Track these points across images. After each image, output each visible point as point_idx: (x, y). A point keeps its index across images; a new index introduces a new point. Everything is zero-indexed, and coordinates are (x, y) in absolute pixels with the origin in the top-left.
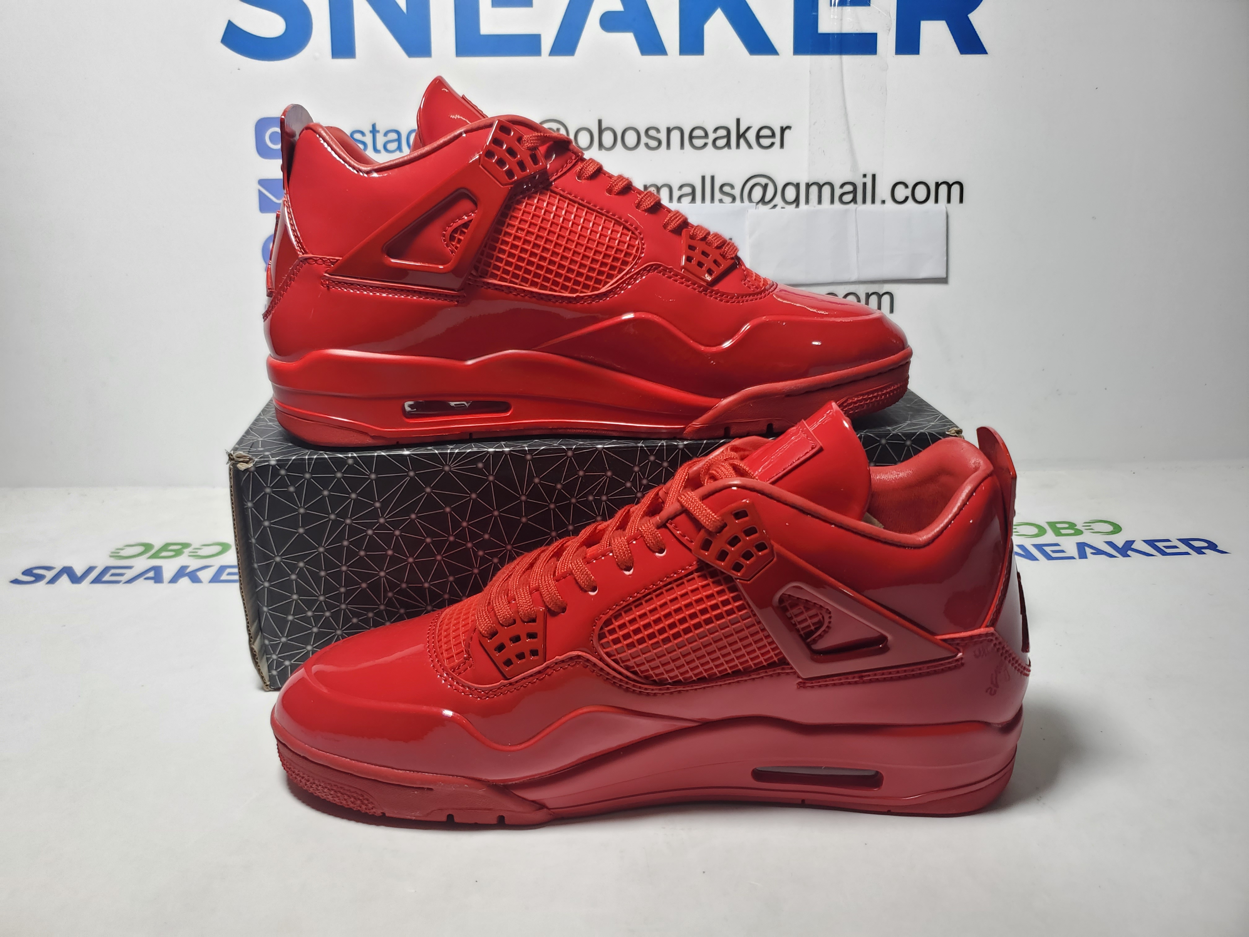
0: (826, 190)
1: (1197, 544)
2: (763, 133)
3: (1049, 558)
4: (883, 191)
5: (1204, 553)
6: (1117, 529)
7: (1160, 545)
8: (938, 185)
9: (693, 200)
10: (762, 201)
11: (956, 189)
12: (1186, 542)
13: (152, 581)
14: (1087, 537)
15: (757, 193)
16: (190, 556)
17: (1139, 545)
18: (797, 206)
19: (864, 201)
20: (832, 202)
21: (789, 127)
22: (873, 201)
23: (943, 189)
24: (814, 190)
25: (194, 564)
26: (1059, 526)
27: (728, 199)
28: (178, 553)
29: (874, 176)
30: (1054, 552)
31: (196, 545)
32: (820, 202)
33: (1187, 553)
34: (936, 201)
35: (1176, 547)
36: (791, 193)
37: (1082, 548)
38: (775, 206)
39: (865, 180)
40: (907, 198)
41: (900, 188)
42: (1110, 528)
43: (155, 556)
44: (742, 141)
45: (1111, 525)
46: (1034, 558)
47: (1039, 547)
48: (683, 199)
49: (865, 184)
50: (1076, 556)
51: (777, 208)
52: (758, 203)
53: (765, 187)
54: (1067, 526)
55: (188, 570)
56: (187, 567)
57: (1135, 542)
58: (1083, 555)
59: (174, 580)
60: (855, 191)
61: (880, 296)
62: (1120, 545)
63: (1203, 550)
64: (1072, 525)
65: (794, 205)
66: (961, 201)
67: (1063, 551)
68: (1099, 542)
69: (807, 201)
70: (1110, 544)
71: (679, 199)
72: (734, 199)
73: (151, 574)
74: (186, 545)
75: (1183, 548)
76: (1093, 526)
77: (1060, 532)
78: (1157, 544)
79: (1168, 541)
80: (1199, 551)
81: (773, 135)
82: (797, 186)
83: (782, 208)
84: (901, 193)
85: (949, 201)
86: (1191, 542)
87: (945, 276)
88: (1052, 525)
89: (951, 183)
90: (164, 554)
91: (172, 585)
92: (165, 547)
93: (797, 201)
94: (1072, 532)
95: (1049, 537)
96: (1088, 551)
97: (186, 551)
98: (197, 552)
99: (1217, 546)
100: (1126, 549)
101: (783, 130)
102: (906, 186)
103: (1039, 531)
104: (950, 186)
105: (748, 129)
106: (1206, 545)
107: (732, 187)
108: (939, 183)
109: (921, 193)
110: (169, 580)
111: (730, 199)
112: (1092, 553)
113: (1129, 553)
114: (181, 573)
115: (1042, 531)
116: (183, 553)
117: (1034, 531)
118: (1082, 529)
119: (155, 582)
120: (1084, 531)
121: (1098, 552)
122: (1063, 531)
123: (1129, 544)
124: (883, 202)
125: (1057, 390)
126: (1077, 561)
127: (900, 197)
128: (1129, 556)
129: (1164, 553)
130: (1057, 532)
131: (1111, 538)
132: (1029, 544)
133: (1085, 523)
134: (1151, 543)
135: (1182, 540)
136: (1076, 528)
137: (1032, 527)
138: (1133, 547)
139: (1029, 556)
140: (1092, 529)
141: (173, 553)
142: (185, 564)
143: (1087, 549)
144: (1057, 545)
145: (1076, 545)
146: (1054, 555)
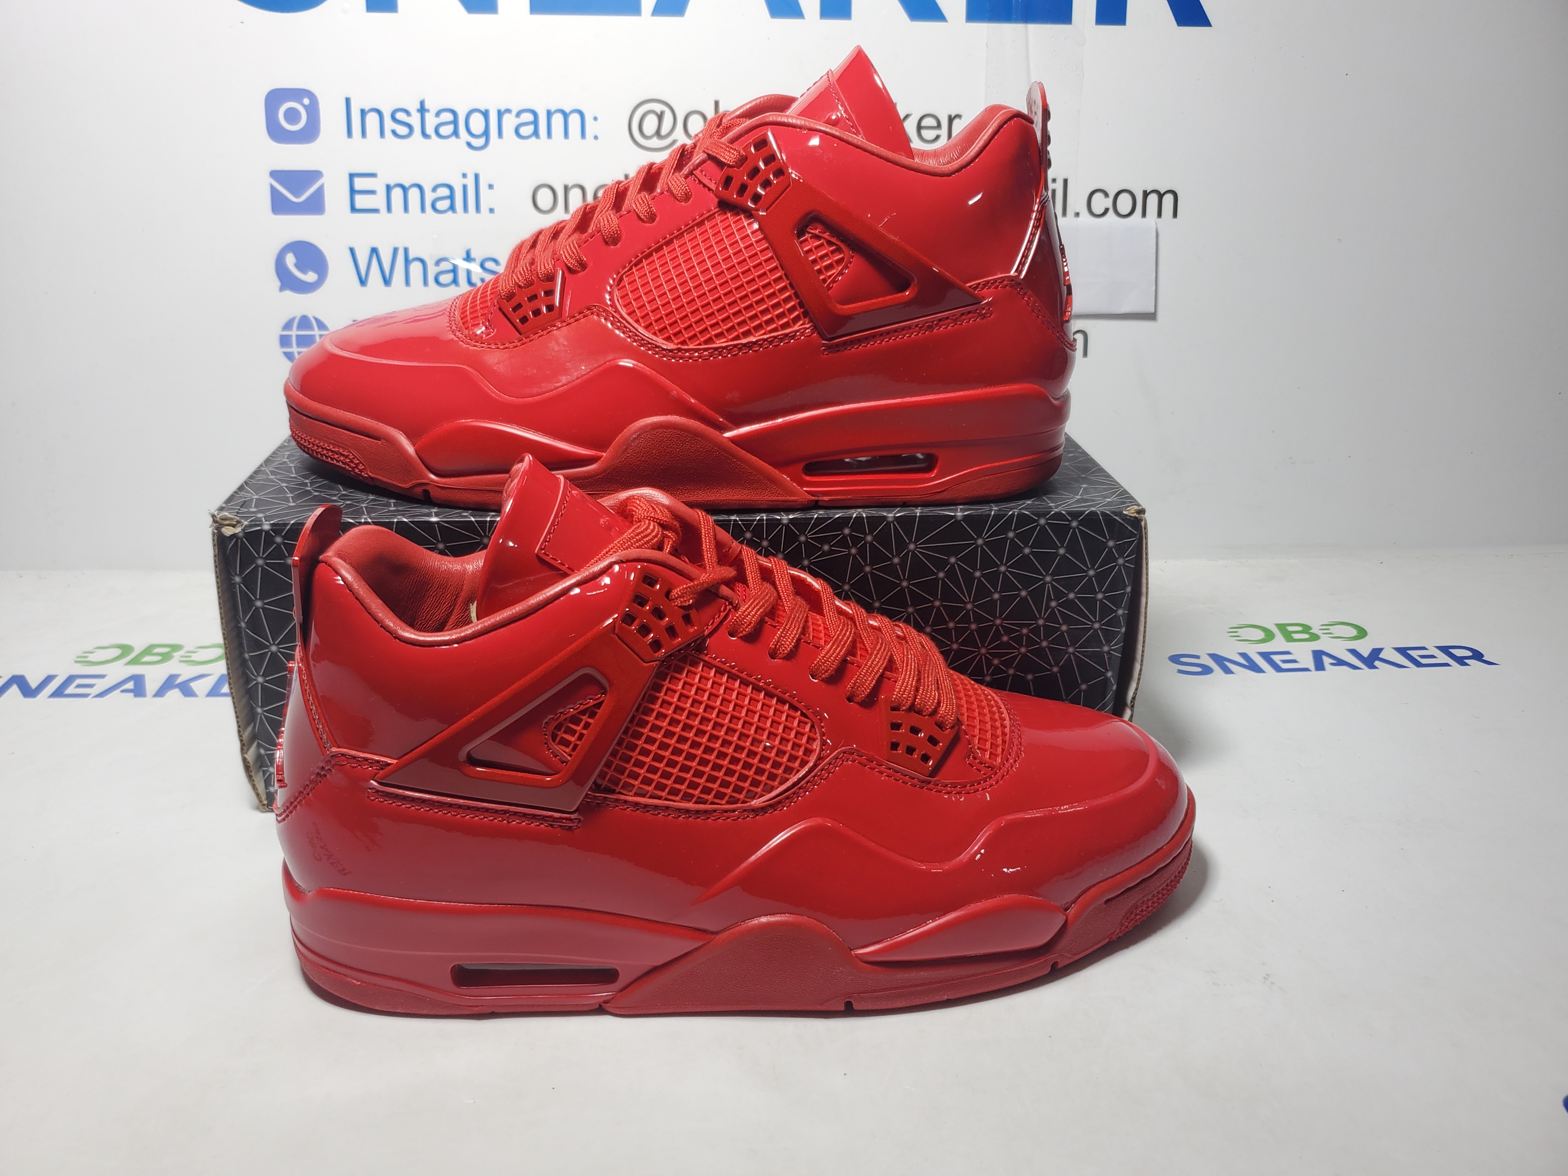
1: (1458, 653)
2: (927, 122)
3: (1278, 669)
4: (1077, 201)
5: (1467, 665)
6: (1362, 633)
7: (1414, 654)
8: (1146, 194)
11: (1168, 199)
12: (1445, 649)
13: (131, 695)
14: (1324, 644)
16: (181, 661)
17: (1388, 654)
21: (958, 116)
22: (1065, 214)
23: (1153, 199)
26: (1290, 629)
28: (166, 658)
29: (1066, 182)
30: (1284, 661)
31: (188, 647)
33: (1447, 665)
34: (1144, 214)
35: (1433, 657)
37: (1318, 656)
39: (1054, 186)
40: (1107, 210)
41: (1098, 197)
42: (1354, 632)
43: (135, 661)
45: (1354, 628)
46: (1259, 670)
47: (1266, 656)
49: (1053, 191)
50: (1312, 667)
54: (1299, 628)
55: (179, 681)
56: (177, 676)
57: (1384, 651)
58: (1320, 666)
59: (160, 693)
62: (1366, 653)
63: (1465, 661)
64: (1306, 629)
66: (1175, 215)
67: (1294, 661)
68: (1339, 649)
70: (1354, 652)
73: (130, 685)
74: (176, 648)
75: (1443, 658)
76: (1333, 629)
77: (1292, 637)
78: (1410, 652)
79: (1425, 648)
80: (1461, 661)
81: (939, 126)
84: (1100, 204)
85: (1160, 214)
87: (1153, 311)
88: (1282, 627)
89: (1162, 193)
90: (147, 659)
91: (158, 699)
92: (148, 650)
94: (1306, 636)
95: (1278, 644)
96: (1327, 660)
97: (177, 655)
98: (190, 657)
99: (1483, 656)
100: (1372, 659)
101: (951, 120)
102: (1106, 195)
103: (1266, 636)
104: (1161, 196)
105: (907, 116)
106: (1469, 654)
108: (1148, 192)
109: (1124, 205)
110: (154, 693)
112: (1332, 664)
113: (1377, 663)
115: (1269, 636)
116: (172, 657)
117: (1261, 635)
118: (1319, 633)
119: (136, 696)
120: (1321, 635)
121: (1340, 662)
122: (1296, 636)
123: (1376, 653)
124: (1077, 214)
125: (1290, 458)
126: (1315, 674)
127: (1098, 208)
128: (1376, 668)
129: (1419, 664)
130: (1288, 637)
131: (1354, 645)
132: (1253, 651)
133: (1322, 625)
134: (1403, 651)
135: (1440, 648)
136: (1311, 631)
137: (1257, 630)
138: (1381, 656)
139: (1253, 667)
140: (1331, 633)
141: (159, 658)
142: (174, 672)
143: (1325, 658)
144: (1288, 653)
145: (1311, 653)
146: (1286, 666)
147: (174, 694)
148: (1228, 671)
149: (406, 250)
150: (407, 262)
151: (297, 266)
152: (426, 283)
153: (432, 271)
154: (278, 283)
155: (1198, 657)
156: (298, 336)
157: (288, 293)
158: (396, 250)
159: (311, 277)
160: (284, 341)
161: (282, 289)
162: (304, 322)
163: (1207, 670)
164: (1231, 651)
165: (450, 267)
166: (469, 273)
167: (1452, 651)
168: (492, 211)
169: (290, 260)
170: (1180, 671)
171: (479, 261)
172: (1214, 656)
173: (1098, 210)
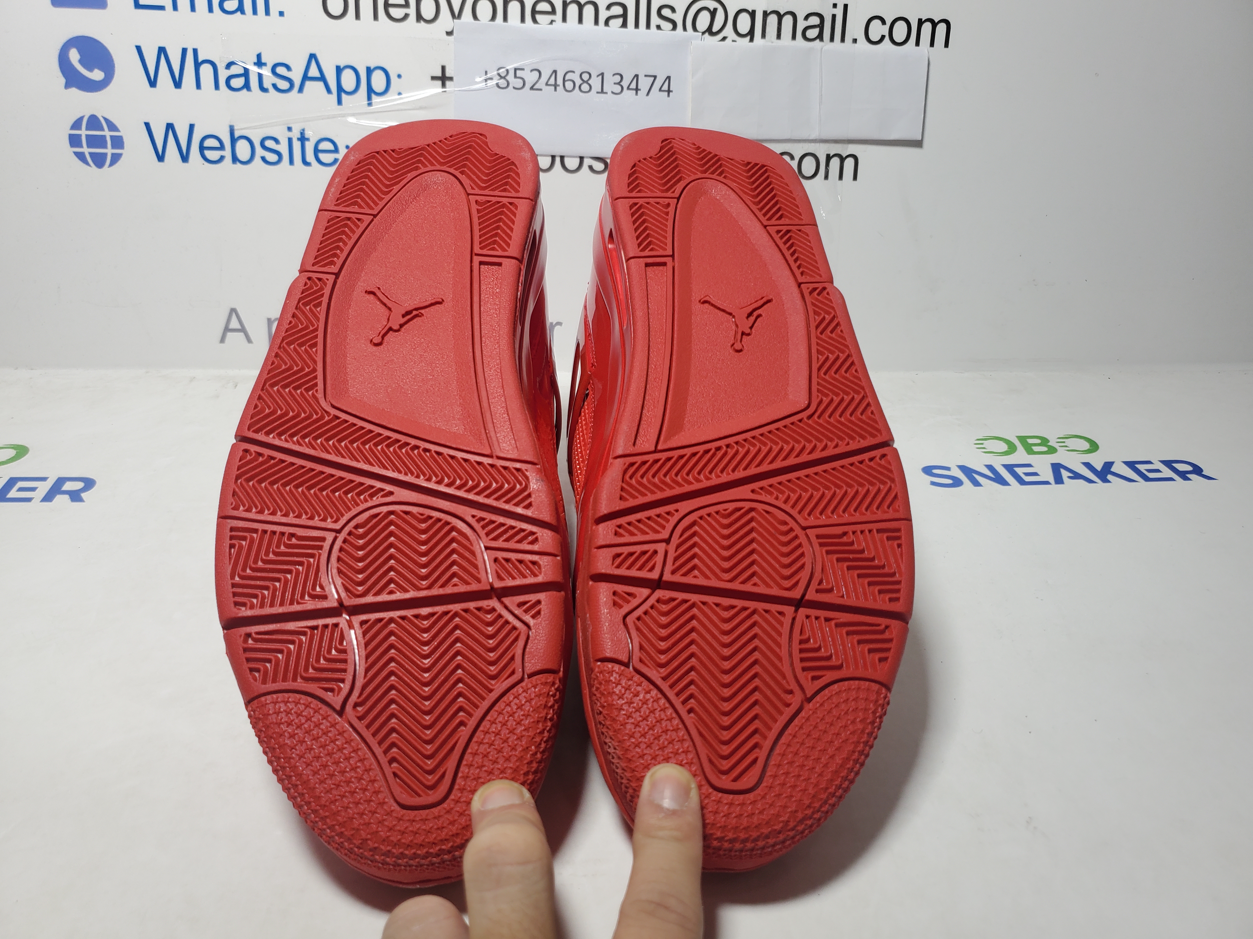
0: (788, 21)
1: (1181, 467)
3: (1022, 482)
4: (855, 28)
5: (1189, 479)
6: (1094, 447)
7: (1142, 468)
8: (921, 22)
9: (624, 25)
10: (709, 31)
11: (941, 29)
12: (1168, 464)
14: (1059, 457)
15: (704, 20)
17: (1119, 468)
18: (752, 40)
19: (832, 39)
20: (794, 37)
22: (843, 40)
23: (927, 28)
24: (773, 20)
26: (1030, 441)
27: (667, 26)
29: (846, 6)
30: (1027, 474)
32: (779, 36)
33: (1171, 479)
34: (918, 43)
35: (1158, 471)
36: (744, 24)
37: (1057, 468)
38: (724, 39)
39: (835, 11)
40: (883, 37)
41: (876, 24)
42: (1086, 446)
45: (1087, 441)
46: (1004, 483)
47: (1010, 468)
48: (611, 22)
49: (834, 16)
50: (1052, 480)
51: (727, 40)
52: (703, 33)
53: (713, 13)
54: (1038, 441)
57: (1115, 464)
58: (1059, 480)
60: (821, 26)
61: (842, 159)
62: (1099, 467)
63: (1188, 475)
64: (1044, 441)
65: (748, 38)
66: (947, 45)
67: (1035, 474)
68: (1075, 462)
69: (764, 35)
70: (1088, 465)
71: (607, 23)
72: (675, 27)
75: (1167, 472)
76: (1068, 442)
77: (1032, 450)
78: (1137, 466)
79: (1150, 462)
80: (1183, 475)
82: (753, 14)
83: (733, 41)
84: (876, 30)
85: (932, 44)
86: (1174, 465)
87: (920, 138)
88: (1023, 439)
89: (936, 22)
93: (751, 34)
94: (1044, 449)
95: (1020, 456)
96: (1065, 474)
99: (1202, 470)
100: (1105, 473)
102: (884, 22)
103: (1009, 448)
104: (934, 25)
106: (1190, 468)
107: (673, 10)
108: (923, 20)
109: (900, 32)
111: (670, 26)
112: (1070, 477)
113: (1109, 477)
115: (1012, 448)
117: (1004, 447)
118: (1056, 446)
120: (1058, 448)
121: (1076, 476)
122: (1036, 449)
123: (1108, 466)
124: (855, 41)
125: (1034, 280)
126: (1054, 487)
127: (874, 36)
128: (1109, 482)
129: (1147, 479)
130: (1029, 450)
131: (1088, 458)
132: (998, 463)
133: (1059, 438)
134: (1131, 465)
135: (1163, 462)
136: (1049, 444)
137: (1001, 442)
138: (1112, 470)
139: (1000, 480)
140: (1066, 446)
143: (1063, 471)
144: (1029, 465)
145: (1050, 466)
146: (1028, 479)
148: (976, 484)
149: (195, 51)
150: (197, 65)
151: (82, 62)
152: (217, 87)
153: (223, 74)
154: (63, 80)
155: (948, 469)
156: (88, 137)
157: (74, 91)
158: (184, 51)
159: (97, 75)
160: (74, 141)
161: (67, 86)
162: (94, 122)
163: (957, 483)
164: (978, 463)
165: (242, 71)
166: (260, 76)
167: (1175, 465)
168: (281, 14)
169: (74, 56)
170: (933, 483)
171: (270, 66)
172: (963, 468)
173: (874, 37)
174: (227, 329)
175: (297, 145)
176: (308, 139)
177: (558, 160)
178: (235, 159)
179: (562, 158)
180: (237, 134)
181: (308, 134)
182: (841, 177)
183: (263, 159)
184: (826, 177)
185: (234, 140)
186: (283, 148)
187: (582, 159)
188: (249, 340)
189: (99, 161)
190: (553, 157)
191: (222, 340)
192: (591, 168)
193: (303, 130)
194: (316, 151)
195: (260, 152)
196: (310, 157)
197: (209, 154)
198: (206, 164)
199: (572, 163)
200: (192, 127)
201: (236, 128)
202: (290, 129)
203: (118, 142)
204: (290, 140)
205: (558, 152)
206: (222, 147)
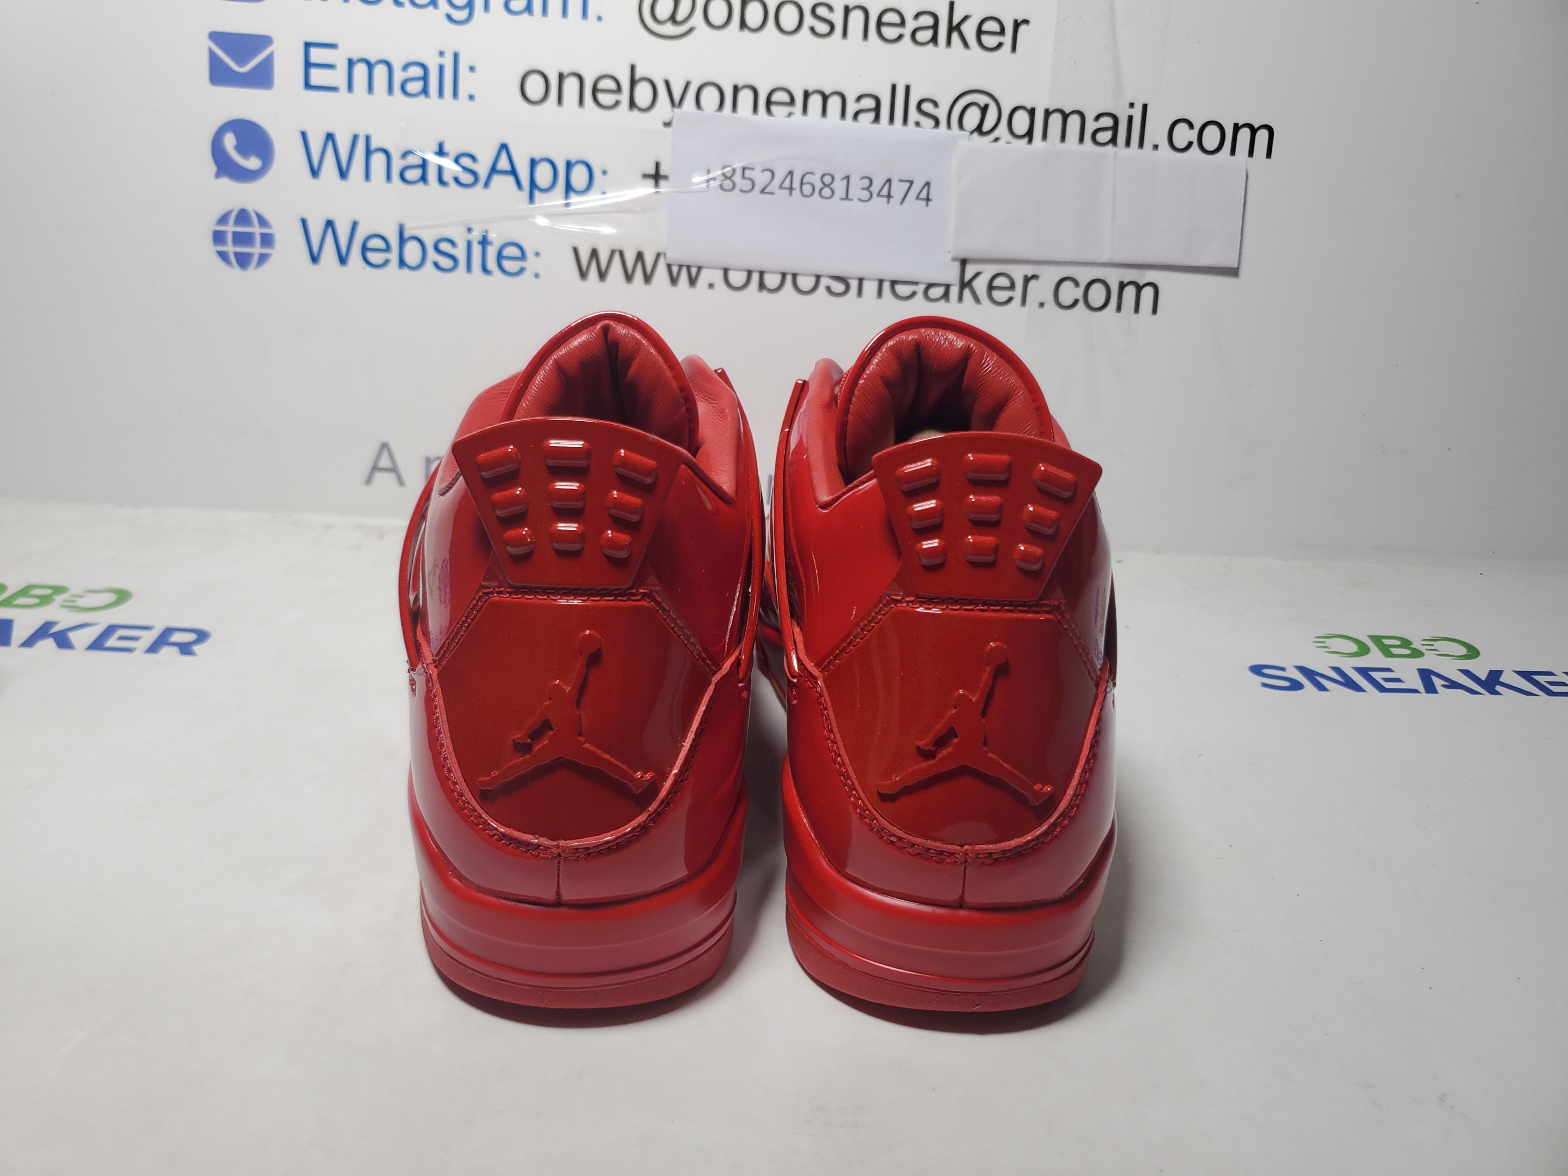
0: (1074, 122)
2: (987, 27)
3: (1381, 689)
4: (1157, 131)
6: (1473, 652)
7: (1541, 679)
8: (1237, 128)
9: (877, 119)
10: (979, 129)
11: (1262, 136)
14: (1428, 662)
15: (972, 117)
16: (62, 606)
17: (1510, 678)
18: (1030, 141)
19: (1128, 143)
20: (1081, 139)
21: (1026, 22)
22: (1141, 144)
23: (1244, 135)
24: (1056, 119)
25: (64, 619)
26: (1387, 642)
27: (928, 123)
28: (45, 600)
29: (1145, 107)
30: (1387, 680)
31: (75, 590)
32: (1063, 138)
34: (1233, 152)
35: (1563, 684)
36: (1021, 122)
37: (1426, 675)
38: (997, 139)
39: (1131, 112)
40: (1190, 144)
41: (1182, 128)
42: (1463, 651)
44: (955, 36)
45: (1463, 646)
46: (1357, 688)
47: (1363, 671)
48: (861, 117)
49: (1130, 118)
50: (1421, 688)
51: (1000, 142)
52: (972, 132)
53: (984, 110)
54: (1398, 643)
55: (55, 629)
56: (54, 624)
57: (1504, 673)
58: (1430, 688)
59: (29, 643)
60: (1115, 128)
61: (1139, 288)
62: (1483, 676)
64: (1406, 643)
65: (1026, 140)
66: (1269, 154)
67: (1398, 680)
68: (1451, 669)
69: (1045, 136)
70: (1467, 673)
71: (856, 116)
72: (937, 123)
74: (59, 590)
76: (1438, 645)
77: (1390, 652)
78: (1533, 677)
79: (1550, 674)
81: (1002, 32)
82: (1032, 112)
83: (1008, 143)
84: (1183, 135)
85: (1251, 153)
87: (1236, 266)
88: (1377, 640)
89: (1256, 126)
90: (20, 601)
91: (25, 650)
92: (25, 592)
93: (1029, 134)
94: (1408, 652)
95: (1376, 659)
96: (1437, 682)
97: (59, 599)
98: (75, 601)
100: (1491, 682)
101: (1017, 25)
102: (1191, 125)
103: (1359, 649)
104: (1254, 131)
105: (966, 18)
107: (936, 104)
108: (1240, 125)
109: (1211, 137)
110: (21, 642)
111: (931, 123)
112: (1443, 686)
114: (43, 631)
115: (1363, 649)
116: (53, 600)
117: (1353, 647)
118: (1423, 649)
120: (1425, 651)
122: (1395, 651)
123: (1495, 675)
124: (1156, 147)
125: (1381, 446)
126: (1424, 696)
127: (1180, 141)
128: (1499, 693)
129: (1549, 692)
130: (1386, 651)
131: (1467, 665)
133: (1424, 640)
134: (1526, 675)
136: (1412, 646)
137: (1349, 641)
138: (1501, 680)
139: (1351, 684)
140: (1436, 650)
141: (36, 601)
142: (50, 618)
143: (1434, 679)
144: (1389, 670)
145: (1416, 672)
146: (1388, 685)
147: (47, 645)
148: (1320, 688)
149: (368, 138)
150: (369, 152)
151: (238, 148)
152: (389, 178)
153: (397, 164)
154: (213, 168)
155: (1283, 669)
156: (235, 234)
157: (225, 181)
158: (355, 138)
159: (253, 163)
160: (218, 237)
161: (218, 175)
162: (243, 217)
163: (1295, 685)
164: (1322, 664)
165: (420, 162)
166: (440, 169)
168: (471, 97)
169: (229, 141)
170: (1263, 685)
171: (453, 155)
172: (1302, 670)
173: (1180, 143)
174: (375, 468)
175: (477, 250)
176: (491, 243)
177: (789, 278)
178: (402, 263)
179: (795, 276)
180: (407, 234)
181: (492, 236)
182: (1137, 310)
183: (436, 265)
184: (1119, 308)
185: (402, 241)
186: (460, 253)
187: (818, 278)
188: (401, 482)
189: (243, 261)
190: (784, 275)
191: (369, 481)
192: (828, 289)
193: (486, 232)
194: (500, 257)
195: (432, 255)
196: (492, 264)
197: (373, 257)
198: (369, 269)
199: (806, 283)
200: (355, 225)
201: (407, 227)
202: (470, 230)
203: (267, 240)
204: (469, 244)
205: (790, 268)
206: (388, 249)
